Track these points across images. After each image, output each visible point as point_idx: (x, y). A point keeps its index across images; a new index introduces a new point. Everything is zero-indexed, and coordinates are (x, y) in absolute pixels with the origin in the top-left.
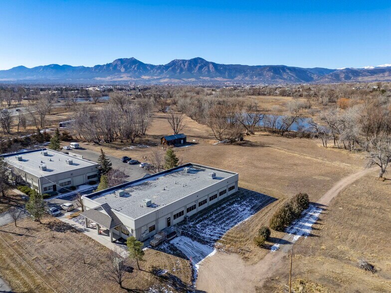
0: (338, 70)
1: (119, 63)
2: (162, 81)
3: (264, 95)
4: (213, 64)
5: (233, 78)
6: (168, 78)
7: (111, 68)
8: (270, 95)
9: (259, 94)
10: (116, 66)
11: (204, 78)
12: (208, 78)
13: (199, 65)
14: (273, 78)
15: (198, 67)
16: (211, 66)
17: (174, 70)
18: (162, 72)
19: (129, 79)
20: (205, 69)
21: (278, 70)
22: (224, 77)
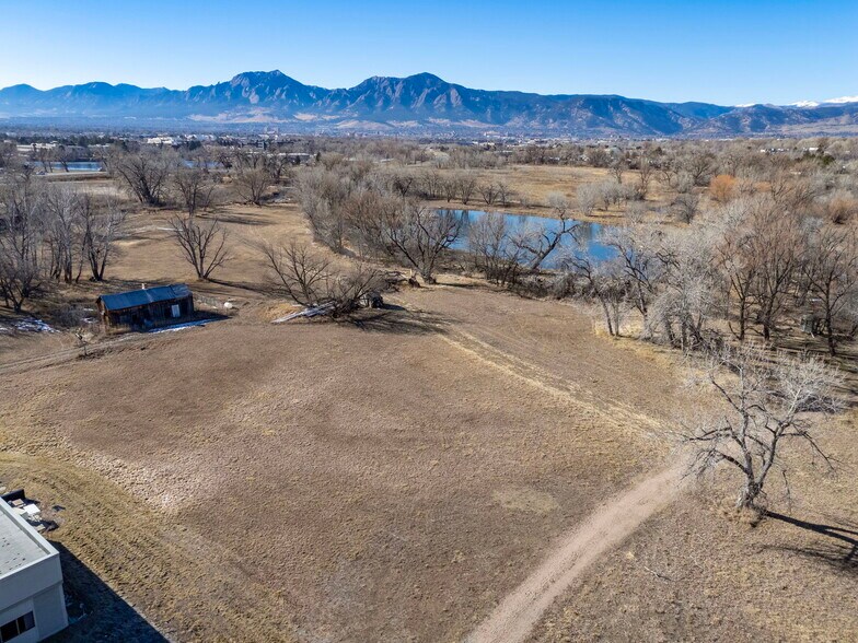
0: (737, 109)
1: (246, 82)
2: (341, 126)
3: (554, 162)
4: (459, 88)
5: (501, 122)
6: (356, 119)
7: (228, 94)
8: (566, 163)
9: (542, 161)
10: (239, 88)
11: (438, 121)
12: (445, 122)
13: (426, 91)
14: (592, 124)
15: (423, 96)
16: (454, 93)
17: (370, 102)
18: (343, 106)
19: (267, 119)
20: (440, 101)
21: (603, 107)
22: (484, 121)
